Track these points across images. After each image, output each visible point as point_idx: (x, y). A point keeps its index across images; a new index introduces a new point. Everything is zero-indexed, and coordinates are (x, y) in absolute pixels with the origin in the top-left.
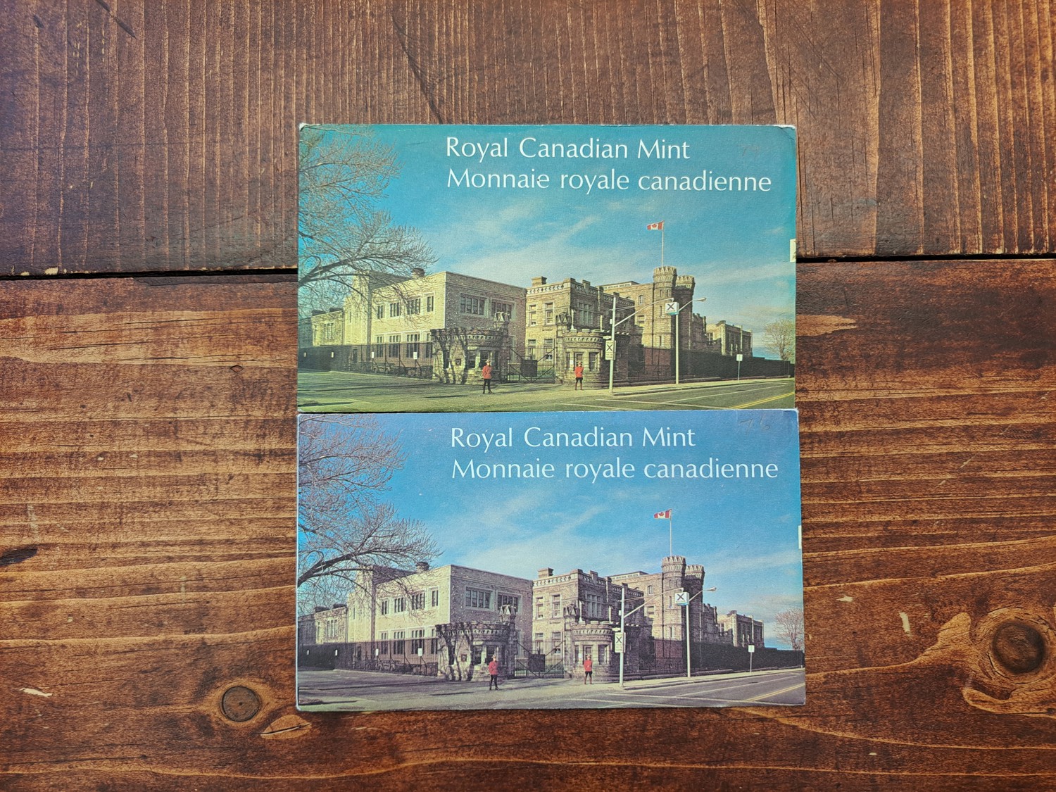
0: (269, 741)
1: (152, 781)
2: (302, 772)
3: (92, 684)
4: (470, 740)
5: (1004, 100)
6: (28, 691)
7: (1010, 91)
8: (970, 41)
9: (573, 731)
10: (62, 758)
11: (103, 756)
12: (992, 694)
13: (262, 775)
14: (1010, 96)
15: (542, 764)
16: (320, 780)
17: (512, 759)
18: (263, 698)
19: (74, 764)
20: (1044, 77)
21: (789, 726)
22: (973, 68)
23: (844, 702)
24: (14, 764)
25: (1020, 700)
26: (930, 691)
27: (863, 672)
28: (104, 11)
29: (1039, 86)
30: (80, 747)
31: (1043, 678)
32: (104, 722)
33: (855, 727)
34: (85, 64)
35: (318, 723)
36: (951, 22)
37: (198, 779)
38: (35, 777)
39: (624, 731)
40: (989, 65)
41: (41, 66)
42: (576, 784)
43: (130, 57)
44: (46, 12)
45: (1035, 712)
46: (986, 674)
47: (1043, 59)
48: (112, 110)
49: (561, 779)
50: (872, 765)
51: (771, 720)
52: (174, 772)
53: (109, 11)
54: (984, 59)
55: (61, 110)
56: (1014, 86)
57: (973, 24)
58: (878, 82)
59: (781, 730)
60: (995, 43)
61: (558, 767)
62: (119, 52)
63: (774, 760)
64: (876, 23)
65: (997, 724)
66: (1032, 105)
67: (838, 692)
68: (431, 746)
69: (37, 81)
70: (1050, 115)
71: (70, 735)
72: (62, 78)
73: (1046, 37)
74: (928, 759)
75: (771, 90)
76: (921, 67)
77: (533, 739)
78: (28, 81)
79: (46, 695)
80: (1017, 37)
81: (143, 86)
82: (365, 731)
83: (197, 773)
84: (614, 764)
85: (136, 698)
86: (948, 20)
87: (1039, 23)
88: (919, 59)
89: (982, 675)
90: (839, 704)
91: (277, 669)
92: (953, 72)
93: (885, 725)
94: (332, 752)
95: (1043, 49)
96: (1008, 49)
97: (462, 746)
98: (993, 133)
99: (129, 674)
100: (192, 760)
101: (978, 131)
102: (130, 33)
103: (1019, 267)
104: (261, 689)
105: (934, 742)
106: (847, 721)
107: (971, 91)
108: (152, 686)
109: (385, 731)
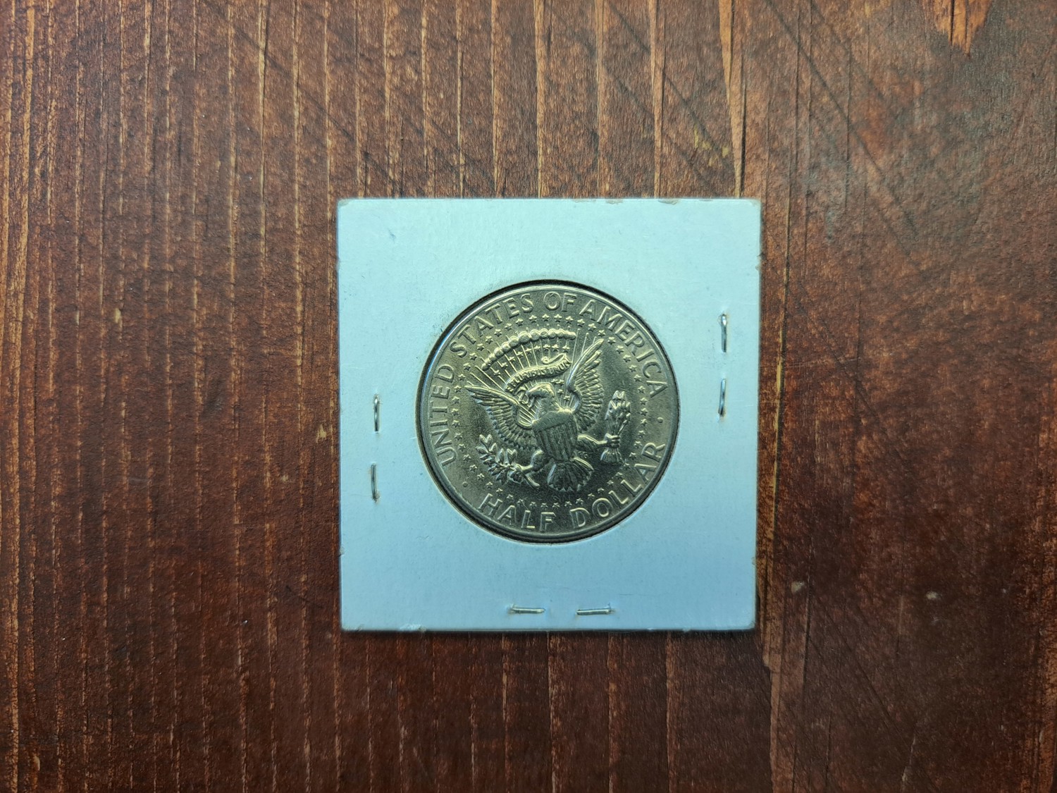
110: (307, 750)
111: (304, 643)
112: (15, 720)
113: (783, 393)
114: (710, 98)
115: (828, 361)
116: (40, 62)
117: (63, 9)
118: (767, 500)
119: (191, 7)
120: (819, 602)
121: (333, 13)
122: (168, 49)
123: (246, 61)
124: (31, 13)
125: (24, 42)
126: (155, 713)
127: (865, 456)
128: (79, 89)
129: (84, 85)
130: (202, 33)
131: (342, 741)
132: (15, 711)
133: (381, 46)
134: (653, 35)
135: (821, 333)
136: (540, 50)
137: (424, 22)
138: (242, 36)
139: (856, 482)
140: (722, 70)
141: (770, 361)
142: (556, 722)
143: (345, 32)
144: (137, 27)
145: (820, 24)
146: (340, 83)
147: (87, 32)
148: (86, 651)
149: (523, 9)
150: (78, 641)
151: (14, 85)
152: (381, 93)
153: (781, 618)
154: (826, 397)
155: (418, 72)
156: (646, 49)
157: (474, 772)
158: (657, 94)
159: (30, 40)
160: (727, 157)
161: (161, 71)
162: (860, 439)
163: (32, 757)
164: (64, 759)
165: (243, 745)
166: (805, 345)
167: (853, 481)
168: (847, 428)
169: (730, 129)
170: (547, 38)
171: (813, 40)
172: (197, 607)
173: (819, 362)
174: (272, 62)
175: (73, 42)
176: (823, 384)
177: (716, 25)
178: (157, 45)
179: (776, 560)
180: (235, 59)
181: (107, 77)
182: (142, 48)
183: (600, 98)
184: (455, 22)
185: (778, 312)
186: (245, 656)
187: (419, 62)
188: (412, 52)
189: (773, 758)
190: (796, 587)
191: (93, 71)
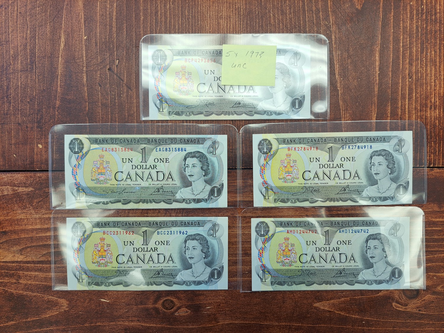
0: (177, 316)
1: (141, 327)
2: (188, 325)
3: (122, 298)
4: (239, 316)
5: (417, 116)
6: (102, 300)
7: (419, 113)
8: (407, 95)
9: (271, 314)
10: (113, 320)
11: (126, 320)
12: (402, 305)
13: (175, 326)
14: (419, 114)
15: (262, 324)
16: (193, 328)
17: (252, 322)
18: (175, 303)
19: (117, 322)
20: (431, 108)
21: (338, 313)
22: (407, 105)
23: (356, 306)
24: (98, 322)
25: (410, 307)
26: (382, 304)
27: (362, 297)
28: (122, 82)
29: (429, 111)
30: (119, 317)
31: (418, 300)
32: (126, 310)
33: (359, 314)
34: (116, 100)
35: (192, 311)
36: (401, 89)
37: (155, 327)
38: (105, 326)
39: (287, 314)
40: (413, 104)
41: (101, 100)
42: (272, 330)
43: (131, 98)
44: (102, 82)
45: (415, 311)
46: (400, 299)
47: (431, 102)
48: (125, 115)
49: (267, 328)
50: (363, 325)
51: (333, 312)
52: (148, 325)
53: (123, 81)
54: (411, 102)
55: (108, 115)
56: (421, 111)
57: (409, 90)
58: (376, 109)
59: (336, 315)
60: (415, 96)
61: (266, 325)
62: (127, 96)
63: (333, 324)
64: (376, 89)
65: (403, 314)
66: (426, 118)
67: (354, 304)
68: (227, 318)
69: (100, 105)
70: (432, 121)
71: (115, 313)
72: (108, 104)
73: (432, 94)
74: (381, 324)
75: (340, 112)
76: (390, 104)
77: (259, 316)
78: (97, 105)
79: (108, 301)
80: (423, 94)
81: (135, 108)
82: (207, 313)
83: (155, 325)
84: (284, 324)
85: (136, 303)
86: (400, 88)
87: (430, 89)
88: (390, 101)
89: (399, 299)
90: (354, 307)
91: (180, 294)
92: (401, 106)
93: (368, 314)
94: (197, 319)
95: (431, 98)
96: (419, 99)
97: (237, 318)
98: (413, 127)
99: (133, 295)
100: (153, 321)
101: (408, 126)
102: (130, 89)
103: (418, 171)
104: (175, 300)
105: (383, 319)
106: (356, 312)
107: (406, 113)
108: (140, 299)
109: (213, 313)
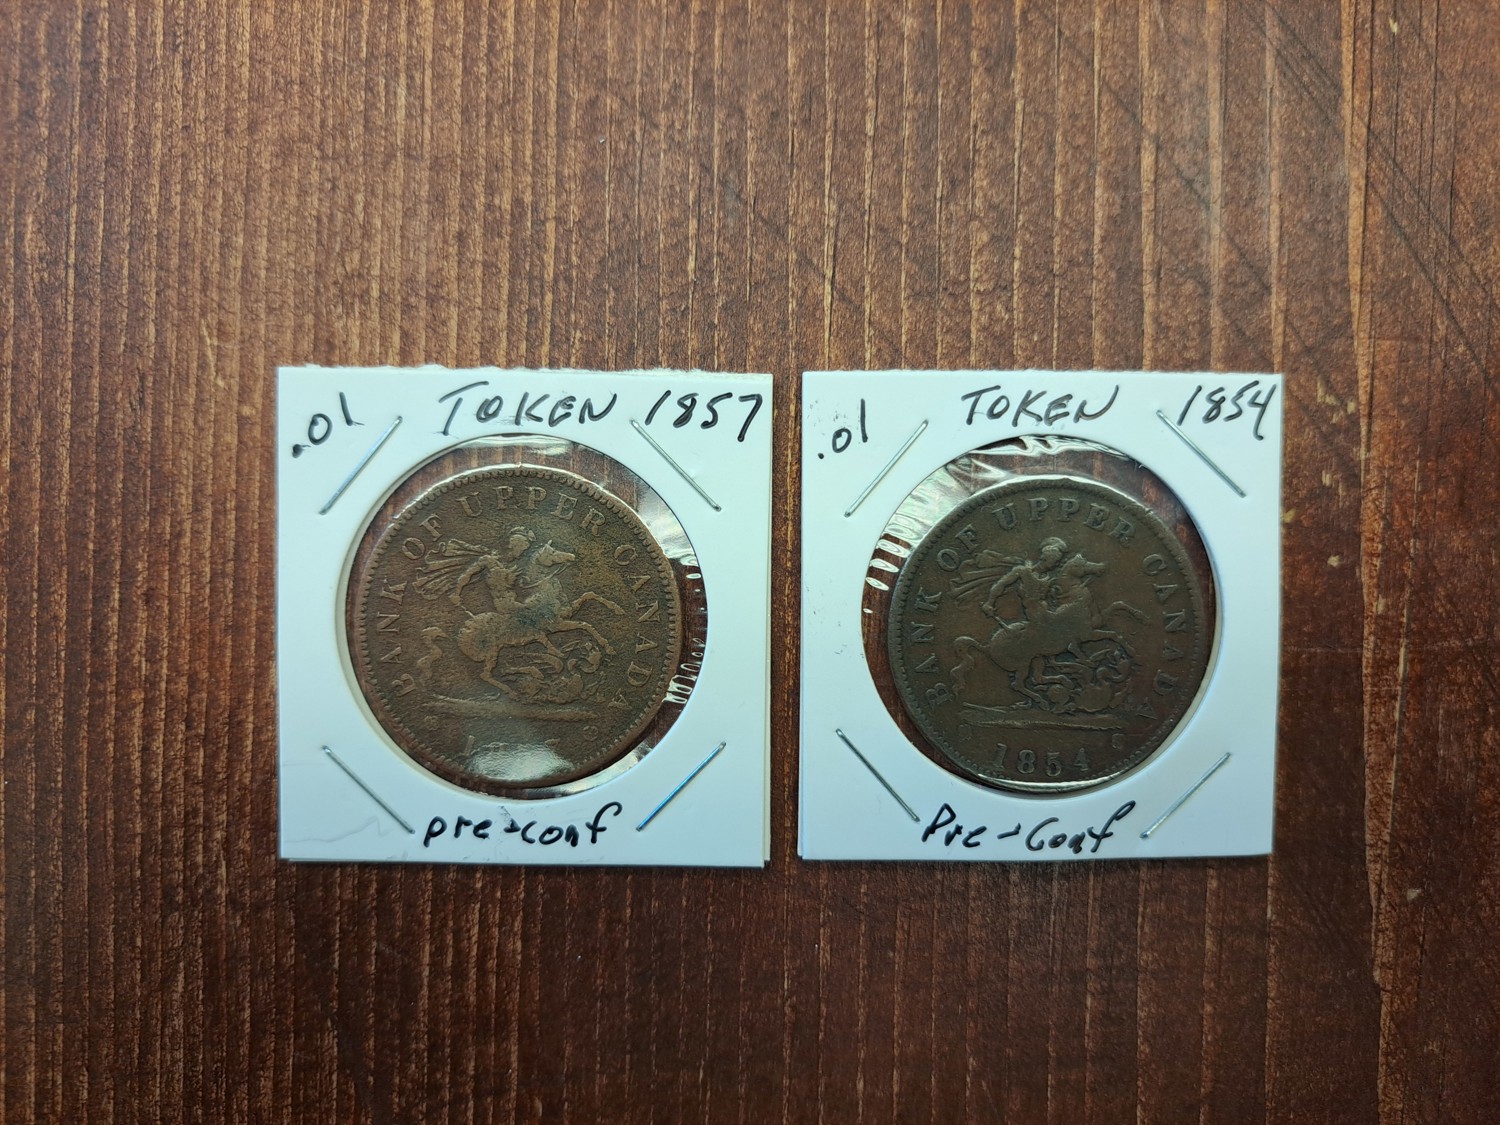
110: (860, 1085)
111: (863, 962)
112: (514, 1058)
113: (1406, 679)
114: (1338, 345)
115: (1455, 643)
116: (562, 285)
117: (590, 223)
118: (1385, 799)
119: (745, 226)
120: (1437, 911)
121: (913, 238)
122: (717, 274)
123: (810, 293)
124: (550, 226)
125: (541, 259)
126: (683, 1047)
127: (1491, 749)
128: (609, 318)
129: (614, 313)
130: (757, 257)
131: (901, 1075)
132: (514, 1048)
133: (968, 279)
134: (1274, 272)
135: (1448, 612)
136: (1148, 288)
137: (1017, 252)
138: (804, 262)
139: (1482, 778)
140: (1350, 314)
141: (1393, 643)
142: (1144, 1048)
143: (927, 261)
144: (680, 245)
145: (1459, 262)
146: (919, 321)
147: (619, 250)
148: (602, 977)
149: (1129, 240)
150: (594, 964)
151: (529, 311)
152: (967, 333)
153: (1395, 930)
154: (1452, 683)
155: (1010, 310)
156: (1267, 288)
157: (1051, 1106)
158: (1278, 341)
159: (549, 259)
160: (1352, 414)
161: (708, 299)
162: (1487, 729)
163: (532, 1101)
164: (571, 1103)
165: (786, 1082)
166: (1431, 625)
167: (1478, 776)
168: (1473, 718)
169: (1357, 382)
170: (1157, 274)
171: (1451, 281)
172: (738, 923)
173: (1446, 644)
174: (841, 295)
175: (602, 261)
176: (1449, 668)
177: (1345, 263)
178: (704, 269)
179: (1392, 865)
180: (796, 289)
181: (643, 306)
182: (685, 272)
183: (1215, 344)
184: (1052, 252)
185: (1402, 589)
186: (792, 979)
187: (1012, 296)
188: (1003, 287)
189: (1381, 1086)
190: (1413, 894)
191: (625, 298)
